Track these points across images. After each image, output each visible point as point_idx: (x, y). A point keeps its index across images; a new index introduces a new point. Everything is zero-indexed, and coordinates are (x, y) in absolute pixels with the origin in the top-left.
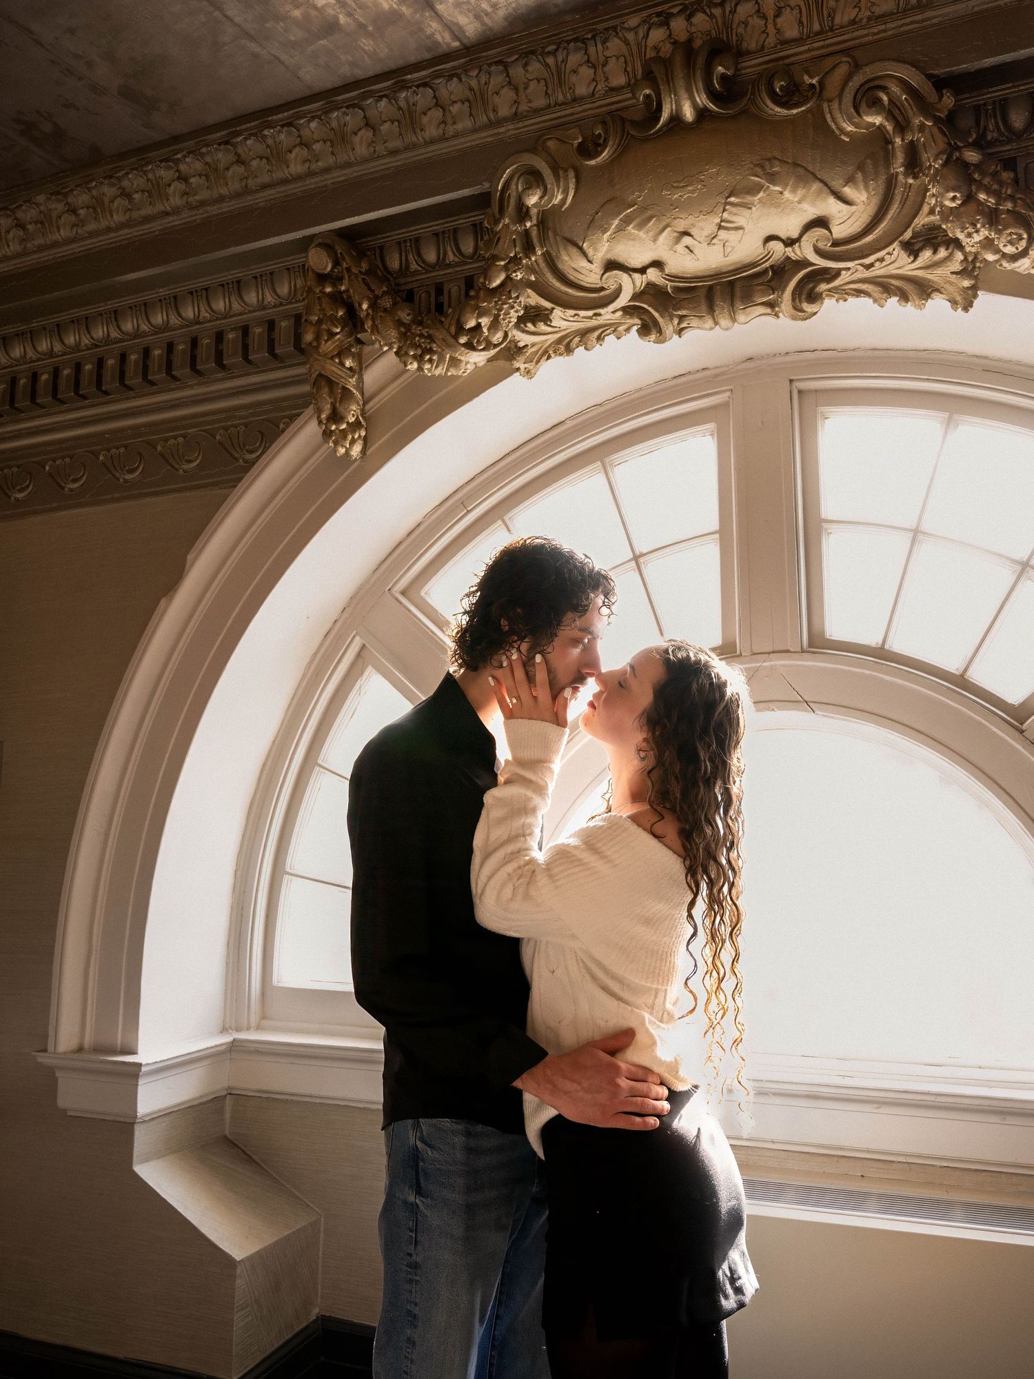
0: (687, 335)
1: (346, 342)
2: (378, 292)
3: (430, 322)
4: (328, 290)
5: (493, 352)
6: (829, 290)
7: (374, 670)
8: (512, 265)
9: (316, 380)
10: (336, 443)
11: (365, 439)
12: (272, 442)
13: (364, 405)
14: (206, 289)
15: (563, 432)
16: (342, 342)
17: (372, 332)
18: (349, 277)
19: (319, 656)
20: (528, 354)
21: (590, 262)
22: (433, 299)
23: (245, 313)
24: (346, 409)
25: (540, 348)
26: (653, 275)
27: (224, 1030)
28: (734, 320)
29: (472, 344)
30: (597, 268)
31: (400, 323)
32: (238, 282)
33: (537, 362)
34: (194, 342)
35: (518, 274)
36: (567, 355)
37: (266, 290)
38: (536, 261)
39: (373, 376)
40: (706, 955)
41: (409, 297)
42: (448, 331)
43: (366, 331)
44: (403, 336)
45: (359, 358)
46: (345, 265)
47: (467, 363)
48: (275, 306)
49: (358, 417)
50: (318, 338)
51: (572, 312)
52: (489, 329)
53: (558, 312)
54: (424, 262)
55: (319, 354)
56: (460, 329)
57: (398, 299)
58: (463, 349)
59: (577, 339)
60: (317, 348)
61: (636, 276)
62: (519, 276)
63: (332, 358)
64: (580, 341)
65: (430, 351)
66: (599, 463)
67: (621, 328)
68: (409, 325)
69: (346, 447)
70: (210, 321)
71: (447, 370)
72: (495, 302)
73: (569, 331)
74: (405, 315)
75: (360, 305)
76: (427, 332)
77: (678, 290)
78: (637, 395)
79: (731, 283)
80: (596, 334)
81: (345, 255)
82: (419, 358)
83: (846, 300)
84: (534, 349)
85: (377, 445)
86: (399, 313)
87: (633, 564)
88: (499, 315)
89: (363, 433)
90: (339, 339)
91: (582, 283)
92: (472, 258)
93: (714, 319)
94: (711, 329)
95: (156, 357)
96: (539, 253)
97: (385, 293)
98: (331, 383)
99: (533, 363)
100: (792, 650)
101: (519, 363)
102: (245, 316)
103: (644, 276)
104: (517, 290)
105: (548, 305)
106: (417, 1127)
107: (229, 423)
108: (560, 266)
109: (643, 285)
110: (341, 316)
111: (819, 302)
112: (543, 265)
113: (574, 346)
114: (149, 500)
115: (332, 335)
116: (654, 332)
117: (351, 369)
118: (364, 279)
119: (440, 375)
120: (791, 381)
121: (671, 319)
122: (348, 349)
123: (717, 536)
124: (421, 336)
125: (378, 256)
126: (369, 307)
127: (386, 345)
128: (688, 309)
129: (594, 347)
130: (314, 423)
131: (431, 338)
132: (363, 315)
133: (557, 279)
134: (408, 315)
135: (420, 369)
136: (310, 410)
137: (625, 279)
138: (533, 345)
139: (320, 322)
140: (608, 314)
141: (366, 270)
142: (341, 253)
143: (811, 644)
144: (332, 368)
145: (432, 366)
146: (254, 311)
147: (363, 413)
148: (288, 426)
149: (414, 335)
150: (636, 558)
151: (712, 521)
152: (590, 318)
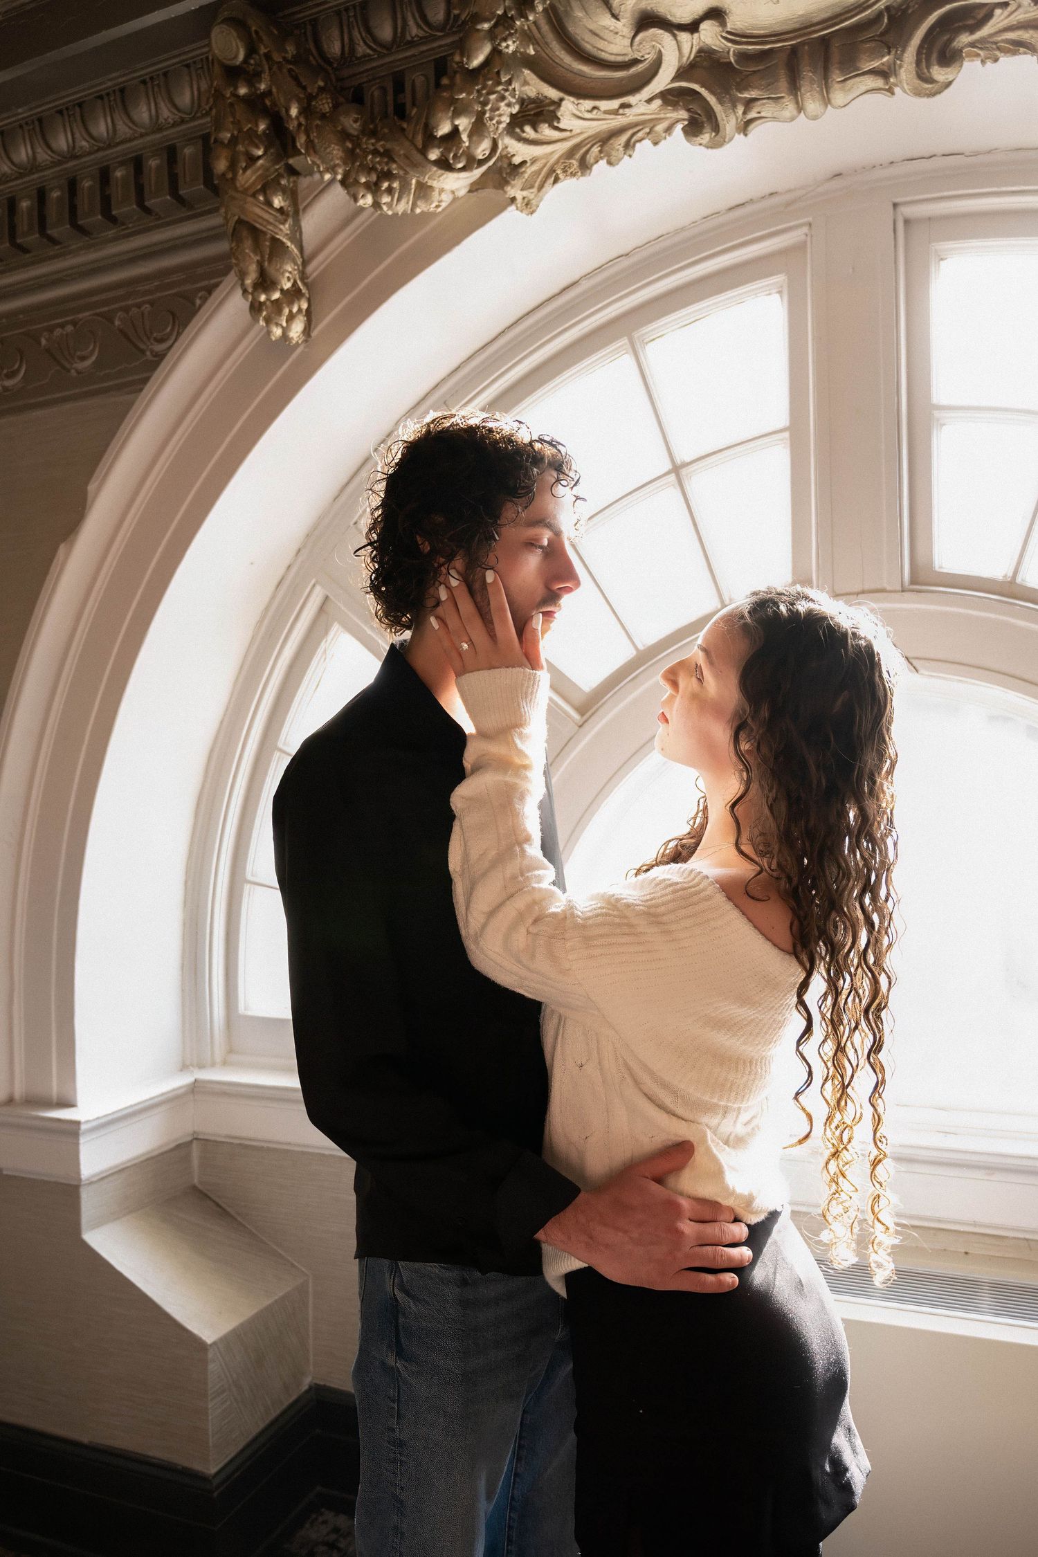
0: (756, 130)
1: (272, 170)
2: (312, 90)
3: (386, 130)
4: (243, 91)
5: (478, 172)
6: (973, 45)
7: (341, 629)
8: (501, 28)
9: (234, 229)
10: (268, 321)
11: (309, 313)
12: (186, 326)
13: (305, 263)
14: (80, 105)
15: (578, 296)
16: (267, 170)
17: (308, 153)
18: (270, 69)
19: (270, 614)
20: (526, 176)
21: (615, 17)
22: (390, 98)
23: (135, 138)
24: (278, 270)
25: (544, 166)
26: (709, 34)
27: (184, 1067)
28: (827, 101)
29: (447, 160)
30: (624, 26)
31: (345, 135)
32: (122, 91)
33: (541, 187)
34: (72, 186)
35: (510, 43)
36: (583, 174)
37: (159, 100)
38: (535, 23)
39: (315, 221)
40: (826, 1054)
41: (358, 98)
42: (412, 142)
43: (301, 153)
44: (351, 156)
45: (292, 195)
46: (263, 50)
47: (442, 191)
48: (174, 125)
49: (295, 282)
50: (233, 166)
51: (588, 104)
52: (470, 136)
53: (569, 105)
54: (375, 40)
55: (236, 189)
56: (430, 139)
57: (341, 100)
58: (435, 169)
59: (596, 149)
60: (234, 179)
61: (684, 36)
62: (510, 46)
63: (254, 195)
64: (601, 152)
65: (388, 175)
66: (625, 341)
67: (660, 128)
68: (358, 137)
69: (282, 327)
70: (90, 153)
71: (414, 205)
72: (478, 91)
73: (585, 136)
74: (351, 123)
75: (288, 110)
76: (383, 146)
77: (743, 57)
78: (676, 239)
79: (825, 41)
80: (623, 138)
81: (261, 33)
82: (374, 188)
83: (996, 60)
84: (535, 168)
85: (325, 322)
86: (342, 119)
87: (672, 477)
88: (484, 113)
89: (305, 306)
90: (262, 165)
91: (604, 56)
92: (441, 31)
93: (797, 103)
94: (792, 119)
95: (25, 210)
96: (540, 8)
97: (321, 89)
98: (256, 233)
99: (535, 190)
100: (889, 588)
101: (514, 191)
102: (135, 142)
103: (696, 35)
104: (508, 71)
105: (553, 93)
106: (395, 1271)
107: (130, 302)
108: (571, 29)
109: (694, 51)
110: (264, 131)
111: (957, 64)
112: (545, 28)
113: (592, 161)
114: (38, 413)
115: (253, 160)
116: (707, 128)
117: (281, 210)
118: (290, 70)
119: (404, 213)
120: (895, 205)
121: (734, 107)
122: (276, 181)
123: (786, 435)
124: (375, 152)
125: (309, 33)
126: (300, 113)
127: (327, 170)
128: (759, 89)
129: (622, 158)
130: (239, 292)
131: (388, 155)
132: (292, 126)
133: (565, 49)
134: (355, 121)
135: (376, 205)
136: (232, 278)
137: (665, 41)
138: (534, 161)
139: (234, 141)
140: (641, 105)
141: (293, 56)
142: (256, 32)
143: (914, 581)
144: (255, 211)
145: (392, 200)
146: (147, 134)
147: (303, 276)
148: (204, 300)
149: (366, 153)
150: (677, 469)
151: (777, 413)
152: (615, 112)
